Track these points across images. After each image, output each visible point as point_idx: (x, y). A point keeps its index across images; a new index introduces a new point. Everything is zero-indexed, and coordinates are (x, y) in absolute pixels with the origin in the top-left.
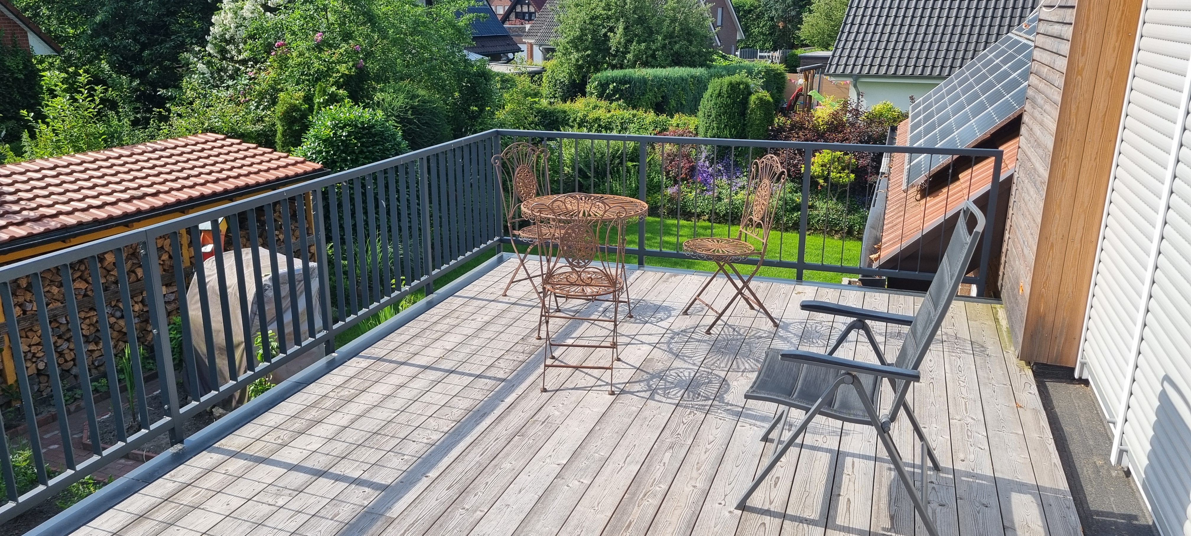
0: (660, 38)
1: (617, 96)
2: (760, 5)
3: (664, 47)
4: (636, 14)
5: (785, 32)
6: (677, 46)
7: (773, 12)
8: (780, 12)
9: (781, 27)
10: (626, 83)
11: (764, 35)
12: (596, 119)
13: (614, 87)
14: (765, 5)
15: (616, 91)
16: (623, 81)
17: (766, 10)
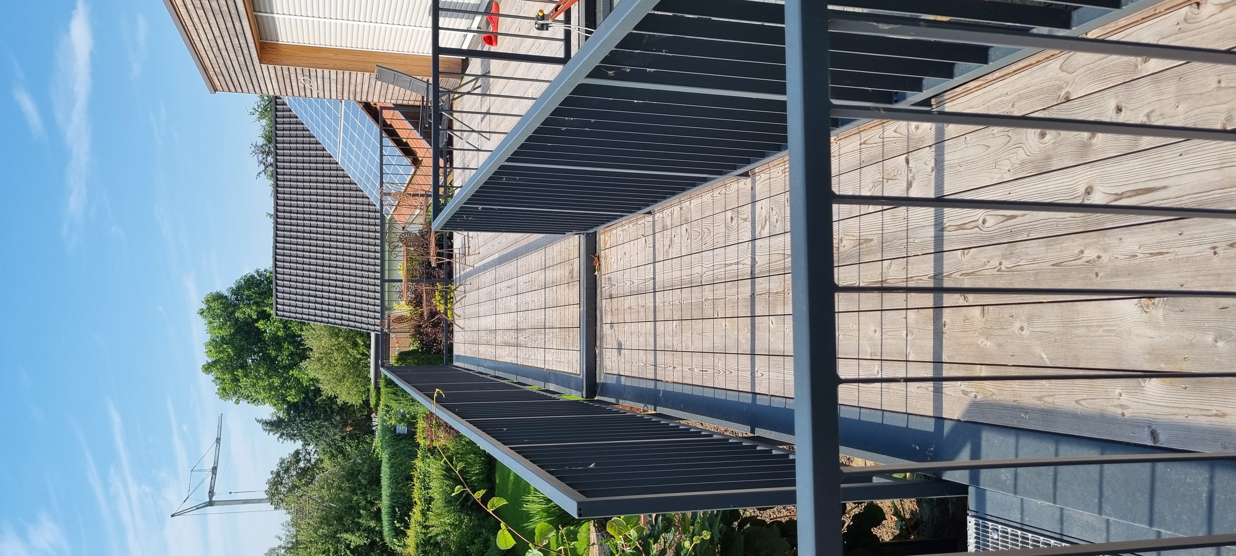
0: (355, 498)
1: (406, 518)
2: (330, 451)
3: (364, 494)
4: (333, 524)
5: (356, 425)
6: (363, 481)
7: (337, 437)
8: (337, 431)
9: (351, 429)
10: (394, 511)
11: (358, 444)
12: (422, 513)
13: (398, 522)
14: (330, 446)
15: (401, 520)
16: (393, 514)
17: (335, 445)
